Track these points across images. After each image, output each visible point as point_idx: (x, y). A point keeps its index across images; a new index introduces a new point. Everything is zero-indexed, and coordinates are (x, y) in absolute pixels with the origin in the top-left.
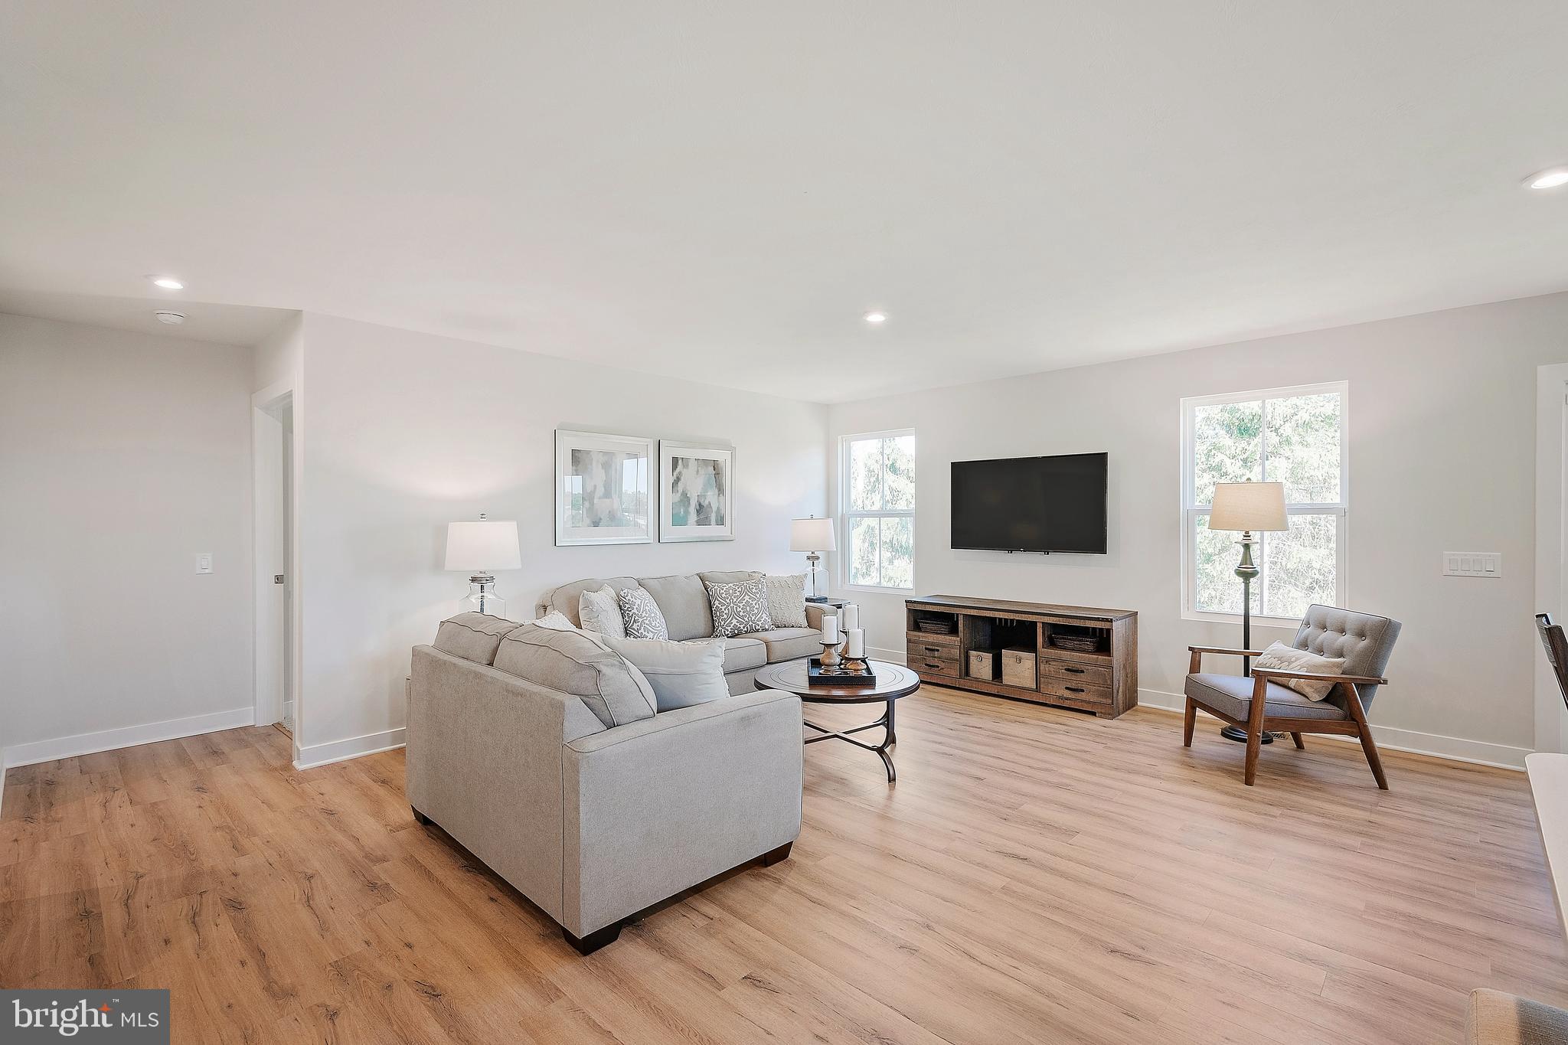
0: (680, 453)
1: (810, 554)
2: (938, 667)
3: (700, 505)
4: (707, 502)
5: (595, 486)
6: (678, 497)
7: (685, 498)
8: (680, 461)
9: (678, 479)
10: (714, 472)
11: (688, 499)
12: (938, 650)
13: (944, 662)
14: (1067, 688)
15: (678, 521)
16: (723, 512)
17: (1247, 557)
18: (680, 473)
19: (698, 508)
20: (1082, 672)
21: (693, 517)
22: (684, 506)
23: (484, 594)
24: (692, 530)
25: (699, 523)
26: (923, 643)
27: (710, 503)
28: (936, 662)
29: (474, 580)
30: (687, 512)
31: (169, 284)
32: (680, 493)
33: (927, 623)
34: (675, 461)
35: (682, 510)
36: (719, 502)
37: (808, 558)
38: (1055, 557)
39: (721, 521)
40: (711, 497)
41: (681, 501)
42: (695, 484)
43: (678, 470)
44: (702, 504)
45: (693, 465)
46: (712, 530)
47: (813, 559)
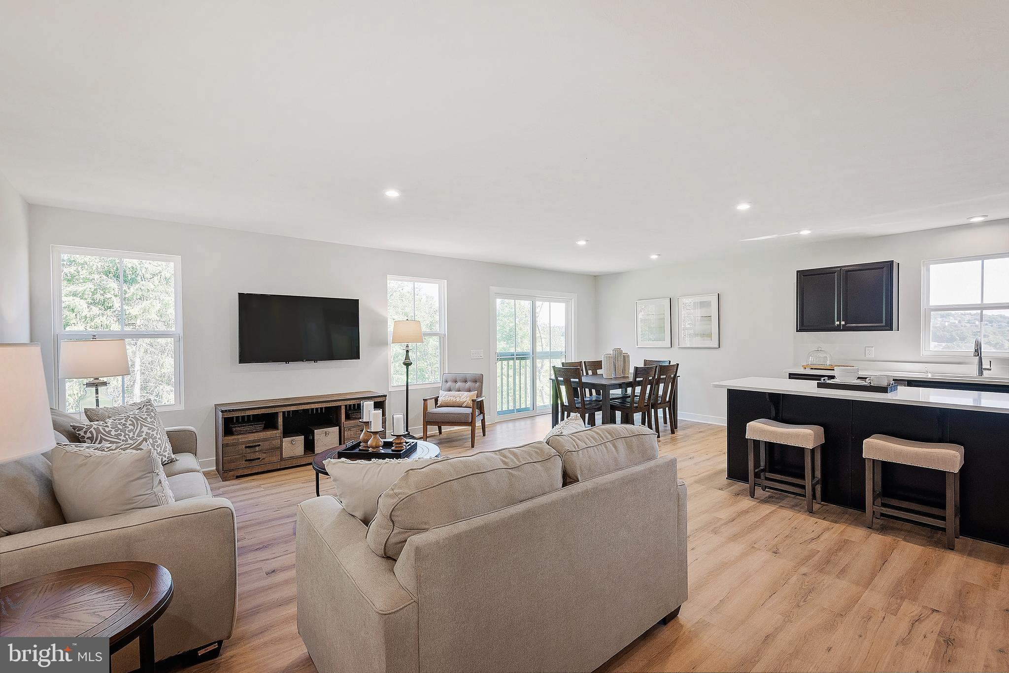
2: (259, 458)
12: (259, 445)
13: (265, 453)
17: (407, 357)
26: (242, 443)
28: (257, 455)
33: (242, 426)
37: (89, 385)
47: (95, 386)
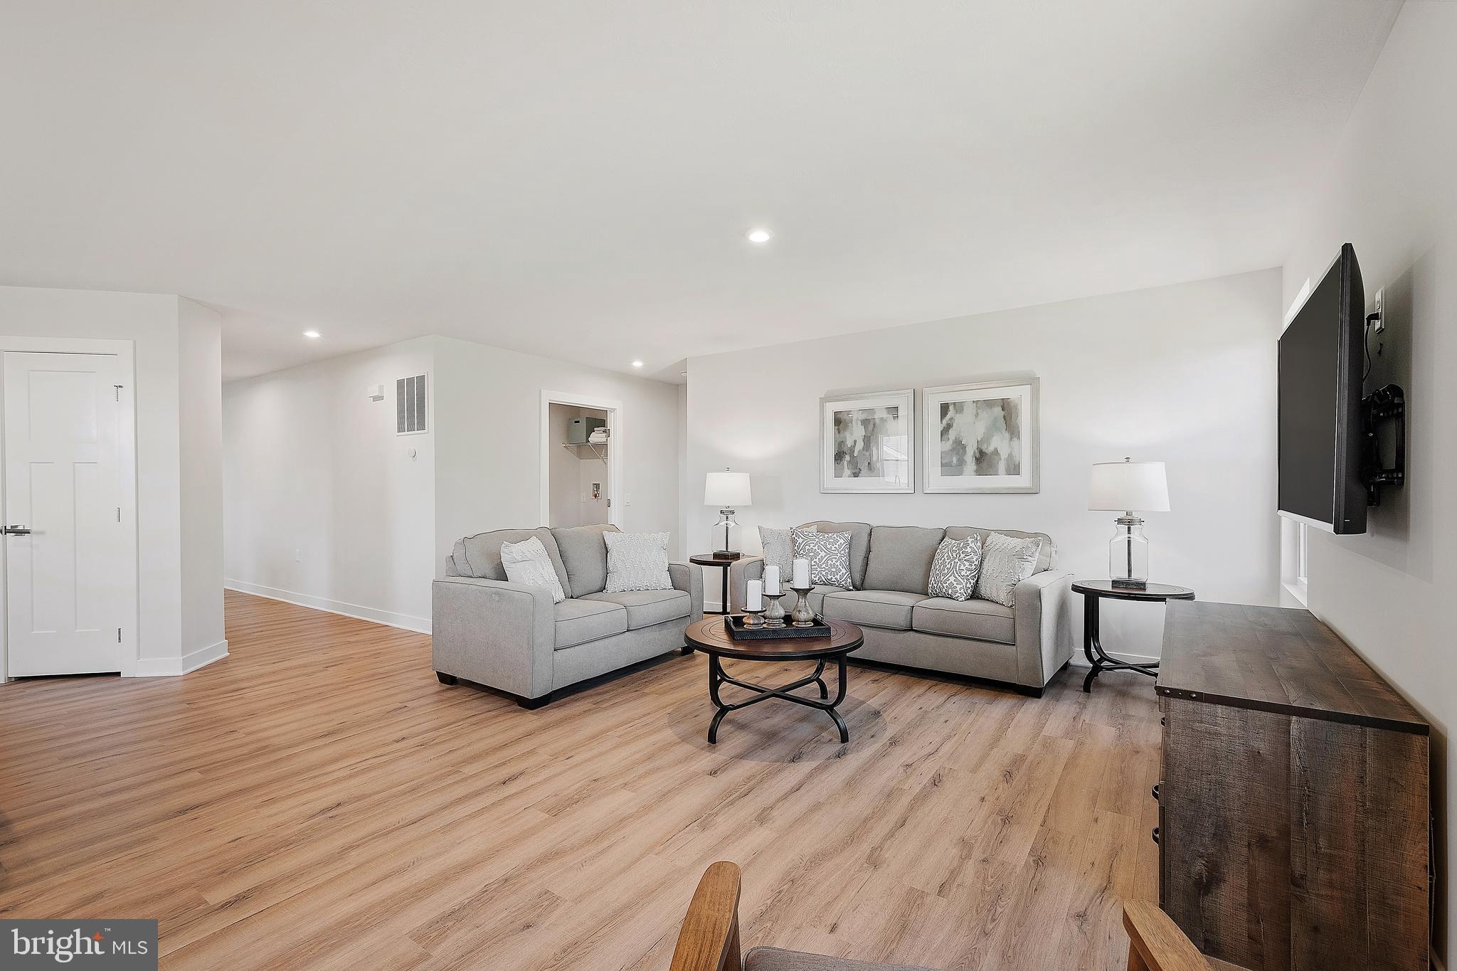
0: (949, 398)
1: (1122, 515)
3: (981, 452)
4: (991, 449)
5: (855, 442)
6: (948, 445)
7: (959, 447)
8: (951, 408)
9: (947, 428)
10: (1003, 413)
11: (964, 447)
15: (947, 470)
16: (1017, 459)
18: (951, 419)
19: (978, 455)
21: (971, 465)
22: (957, 454)
23: (729, 522)
24: (969, 479)
25: (979, 472)
27: (996, 450)
29: (721, 512)
30: (961, 460)
32: (951, 442)
34: (945, 409)
35: (955, 459)
36: (1011, 447)
37: (1120, 521)
39: (1014, 469)
40: (999, 443)
41: (953, 449)
42: (971, 429)
43: (948, 417)
44: (984, 450)
45: (969, 411)
46: (1000, 481)
47: (1128, 522)
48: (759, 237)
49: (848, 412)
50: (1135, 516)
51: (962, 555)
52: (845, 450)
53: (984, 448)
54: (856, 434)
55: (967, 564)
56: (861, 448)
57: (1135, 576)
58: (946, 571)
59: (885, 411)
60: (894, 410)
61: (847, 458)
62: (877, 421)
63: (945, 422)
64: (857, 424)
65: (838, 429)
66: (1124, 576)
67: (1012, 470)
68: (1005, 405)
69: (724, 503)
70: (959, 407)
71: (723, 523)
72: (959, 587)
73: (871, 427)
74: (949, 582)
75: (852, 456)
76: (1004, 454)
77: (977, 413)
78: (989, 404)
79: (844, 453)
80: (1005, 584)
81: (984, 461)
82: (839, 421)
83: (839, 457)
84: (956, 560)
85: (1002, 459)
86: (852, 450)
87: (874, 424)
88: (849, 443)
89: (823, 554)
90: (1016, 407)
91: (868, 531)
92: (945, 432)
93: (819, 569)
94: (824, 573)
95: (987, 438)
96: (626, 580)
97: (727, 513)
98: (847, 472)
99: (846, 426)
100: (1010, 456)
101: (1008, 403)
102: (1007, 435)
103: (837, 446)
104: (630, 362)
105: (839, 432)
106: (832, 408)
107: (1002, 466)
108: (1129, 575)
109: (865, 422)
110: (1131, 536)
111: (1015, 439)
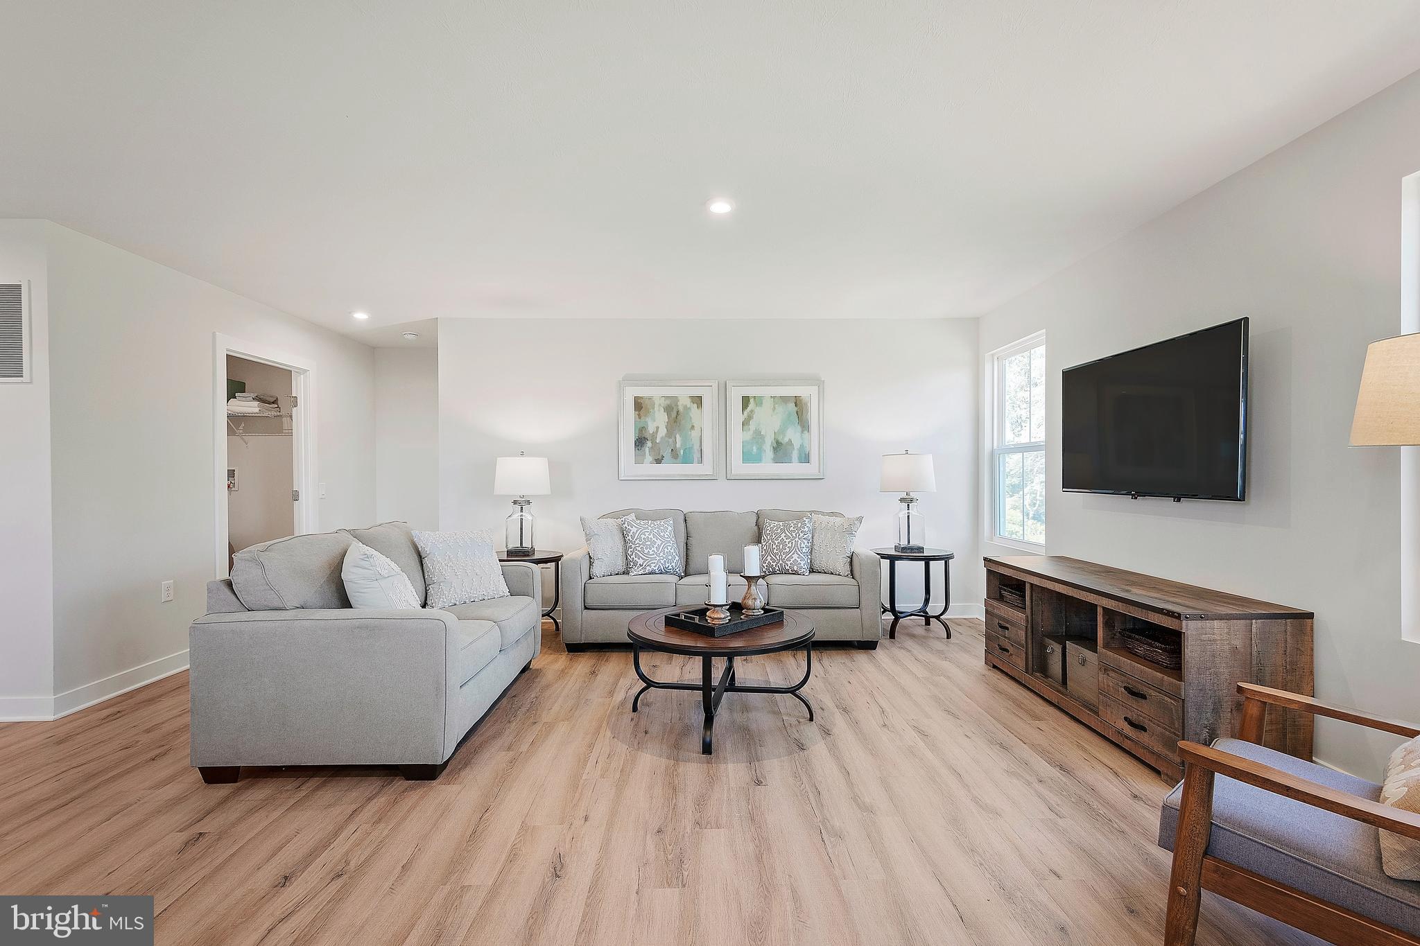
0: (750, 392)
1: (904, 495)
2: (1008, 651)
3: (778, 442)
4: (786, 440)
5: (658, 428)
6: (748, 435)
7: (758, 437)
8: (752, 400)
9: (748, 420)
10: (796, 409)
11: (763, 437)
12: (1008, 629)
13: (1012, 646)
14: (1126, 719)
15: (748, 457)
16: (807, 449)
18: (752, 411)
19: (775, 445)
20: (1144, 697)
21: (769, 453)
22: (757, 443)
23: (523, 514)
24: (768, 467)
25: (777, 460)
26: (996, 617)
27: (790, 440)
28: (1006, 645)
29: (515, 502)
30: (760, 449)
31: (361, 316)
32: (751, 432)
33: (1006, 591)
34: (746, 401)
35: (754, 448)
36: (802, 439)
37: (902, 500)
38: (1188, 505)
39: (805, 459)
40: (793, 435)
41: (753, 439)
42: (769, 422)
43: (749, 409)
44: (780, 441)
45: (768, 404)
46: (793, 468)
47: (908, 501)
48: (721, 207)
49: (650, 398)
50: (912, 495)
51: (802, 535)
52: (647, 436)
53: (780, 439)
54: (658, 422)
55: (806, 542)
56: (664, 435)
57: (913, 543)
58: (788, 550)
59: (689, 400)
60: (698, 401)
61: (649, 444)
62: (681, 409)
63: (745, 413)
64: (659, 411)
65: (639, 415)
66: (904, 543)
67: (803, 459)
68: (797, 401)
69: (517, 493)
70: (759, 400)
71: (517, 516)
72: (802, 563)
73: (674, 414)
74: (793, 559)
75: (653, 442)
76: (797, 444)
77: (774, 408)
78: (784, 399)
79: (646, 439)
80: (841, 557)
81: (781, 450)
82: (639, 405)
83: (640, 442)
84: (797, 539)
85: (796, 448)
86: (654, 435)
87: (678, 412)
88: (651, 429)
89: (659, 542)
90: (806, 404)
91: (683, 518)
92: (745, 423)
93: (658, 558)
94: (662, 562)
95: (782, 431)
96: (458, 591)
97: (521, 503)
98: (649, 458)
99: (648, 412)
100: (802, 446)
101: (801, 400)
102: (799, 428)
103: (637, 432)
104: (350, 313)
105: (640, 418)
106: (631, 393)
107: (795, 455)
108: (909, 542)
109: (668, 409)
110: (910, 511)
111: (806, 432)
